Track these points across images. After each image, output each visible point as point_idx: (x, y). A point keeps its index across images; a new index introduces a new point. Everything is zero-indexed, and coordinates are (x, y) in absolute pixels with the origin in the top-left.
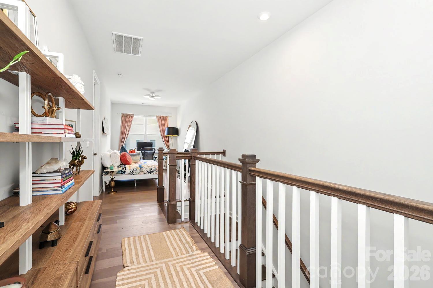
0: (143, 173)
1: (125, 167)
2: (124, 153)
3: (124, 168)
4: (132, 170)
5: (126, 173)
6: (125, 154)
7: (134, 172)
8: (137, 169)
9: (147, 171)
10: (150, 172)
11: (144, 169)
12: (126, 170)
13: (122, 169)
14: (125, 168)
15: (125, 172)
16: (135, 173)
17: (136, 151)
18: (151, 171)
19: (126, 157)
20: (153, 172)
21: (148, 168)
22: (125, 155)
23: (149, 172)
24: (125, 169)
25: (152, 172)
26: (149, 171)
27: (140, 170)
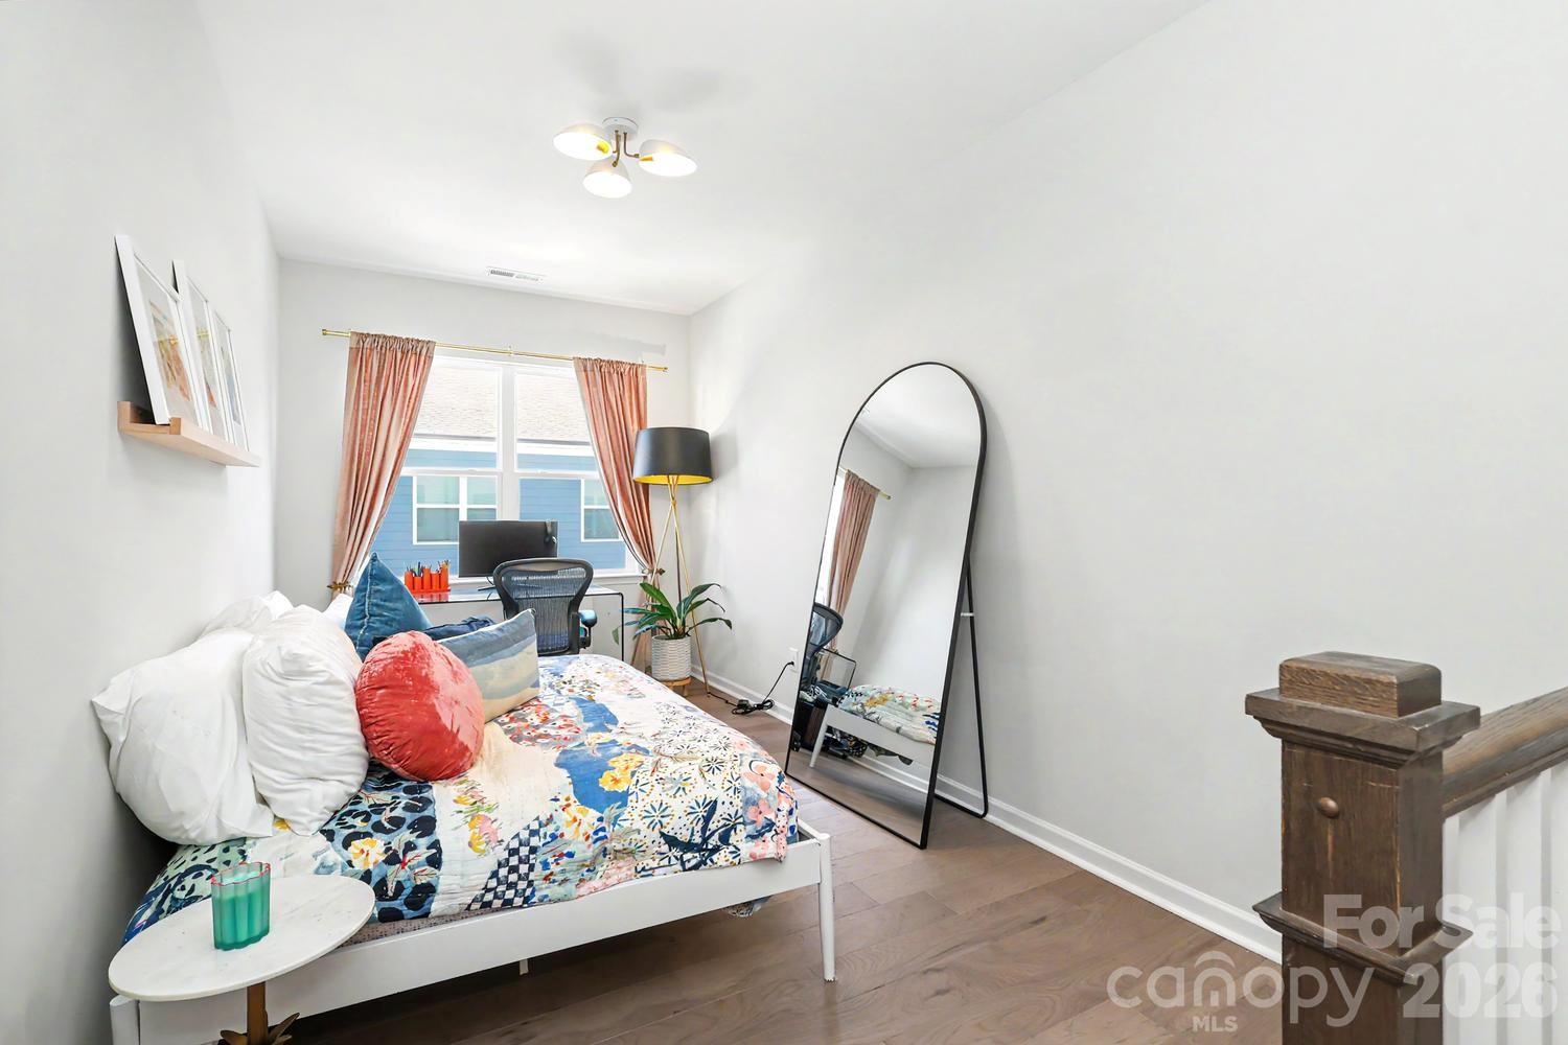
0: (625, 867)
1: (426, 826)
2: (401, 641)
3: (410, 847)
4: (513, 852)
5: (437, 906)
6: (409, 662)
7: (537, 874)
8: (569, 833)
9: (672, 841)
10: (697, 839)
11: (639, 824)
12: (435, 861)
13: (392, 859)
14: (423, 842)
15: (429, 890)
16: (544, 889)
17: (453, 579)
18: (712, 826)
19: (426, 686)
20: (725, 839)
21: (678, 806)
22: (411, 673)
23: (688, 846)
24: (423, 851)
25: (714, 841)
26: (684, 836)
27: (599, 836)
